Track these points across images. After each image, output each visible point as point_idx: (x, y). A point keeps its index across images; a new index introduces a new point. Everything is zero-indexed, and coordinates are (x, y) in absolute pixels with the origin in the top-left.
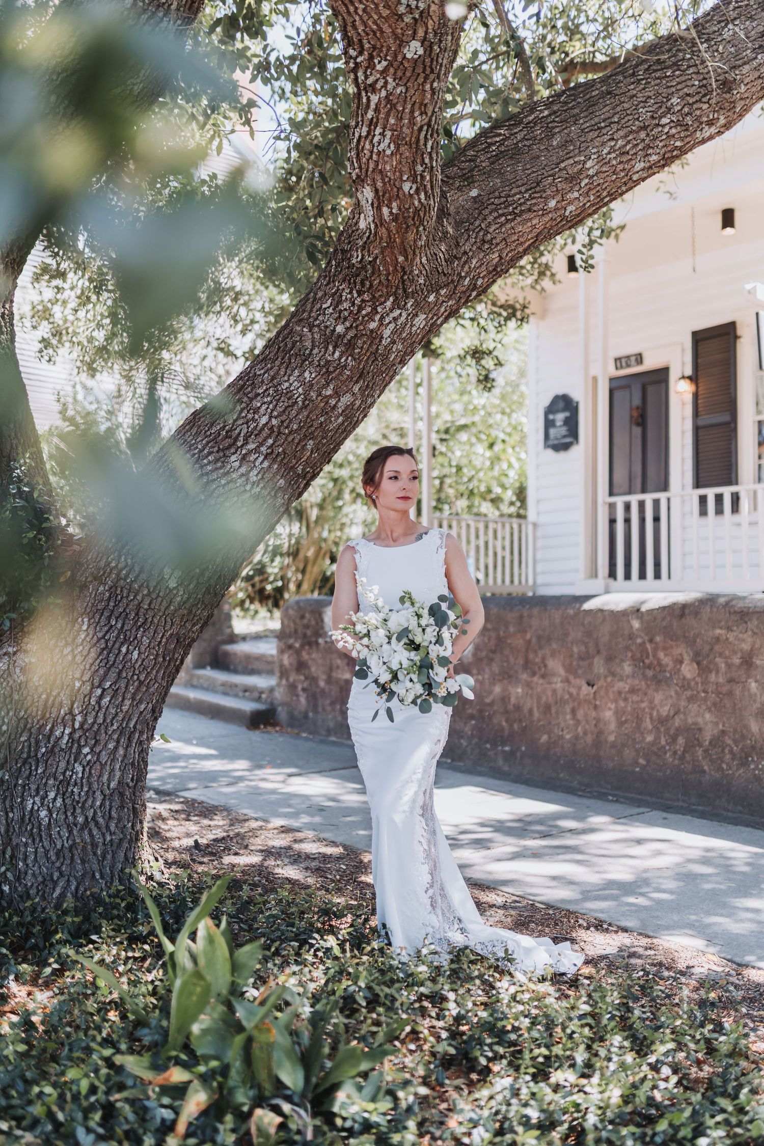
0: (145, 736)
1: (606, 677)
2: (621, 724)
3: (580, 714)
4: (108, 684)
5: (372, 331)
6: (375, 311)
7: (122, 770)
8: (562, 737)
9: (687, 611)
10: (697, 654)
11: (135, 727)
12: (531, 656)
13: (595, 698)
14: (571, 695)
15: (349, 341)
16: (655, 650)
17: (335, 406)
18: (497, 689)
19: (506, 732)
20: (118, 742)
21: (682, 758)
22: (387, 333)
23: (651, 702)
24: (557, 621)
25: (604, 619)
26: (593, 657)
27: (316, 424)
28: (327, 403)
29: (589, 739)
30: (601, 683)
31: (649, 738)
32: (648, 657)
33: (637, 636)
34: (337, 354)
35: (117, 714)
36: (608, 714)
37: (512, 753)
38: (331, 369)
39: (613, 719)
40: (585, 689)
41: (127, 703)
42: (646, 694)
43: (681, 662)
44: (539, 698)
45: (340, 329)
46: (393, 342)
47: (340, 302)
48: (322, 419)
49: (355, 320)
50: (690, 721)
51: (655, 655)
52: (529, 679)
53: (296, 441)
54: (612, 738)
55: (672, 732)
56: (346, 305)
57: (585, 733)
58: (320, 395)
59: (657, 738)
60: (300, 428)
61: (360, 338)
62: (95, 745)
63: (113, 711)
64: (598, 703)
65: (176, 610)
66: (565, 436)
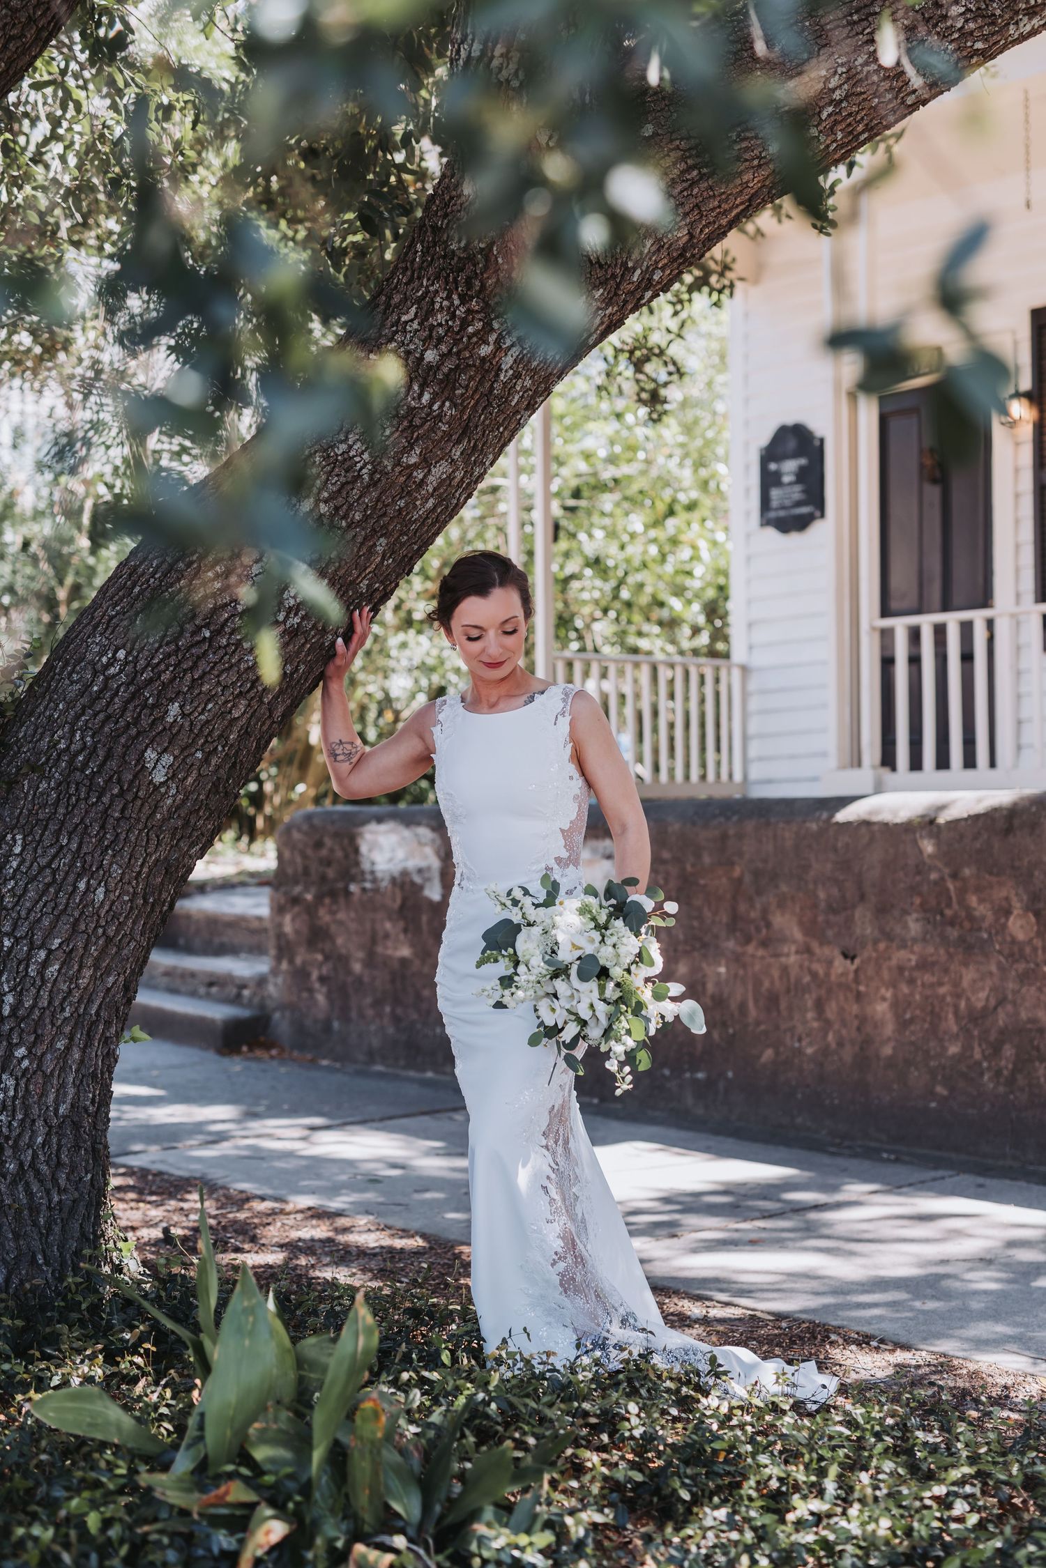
0: (113, 1030)
1: (876, 942)
2: (903, 1024)
3: (831, 1011)
4: (57, 941)
5: (483, 360)
6: (488, 328)
7: (78, 1087)
8: (800, 1052)
9: (1016, 822)
10: (1035, 897)
11: (97, 1014)
12: (742, 907)
13: (857, 980)
14: (814, 975)
15: (447, 375)
16: (962, 892)
17: (422, 480)
20: (71, 1039)
21: (1011, 1081)
22: (508, 361)
23: (956, 984)
24: (789, 844)
25: (872, 839)
26: (854, 907)
27: (391, 512)
28: (410, 476)
29: (848, 1054)
30: (868, 952)
31: (953, 1049)
32: (949, 905)
33: (931, 869)
34: (426, 397)
35: (70, 992)
36: (881, 1009)
37: (710, 1083)
38: (417, 421)
39: (889, 1016)
40: (840, 964)
41: (87, 973)
42: (946, 971)
43: (1008, 913)
45: (430, 356)
46: (517, 376)
47: (431, 312)
48: (402, 503)
49: (457, 342)
50: (1024, 1015)
51: (962, 902)
52: (739, 949)
53: (360, 539)
54: (887, 1051)
55: (993, 1036)
56: (441, 318)
57: (840, 1044)
58: (398, 463)
59: (967, 1047)
60: (366, 518)
61: (464, 371)
62: (34, 1044)
63: (65, 987)
64: (862, 988)
65: (164, 820)
66: (798, 504)
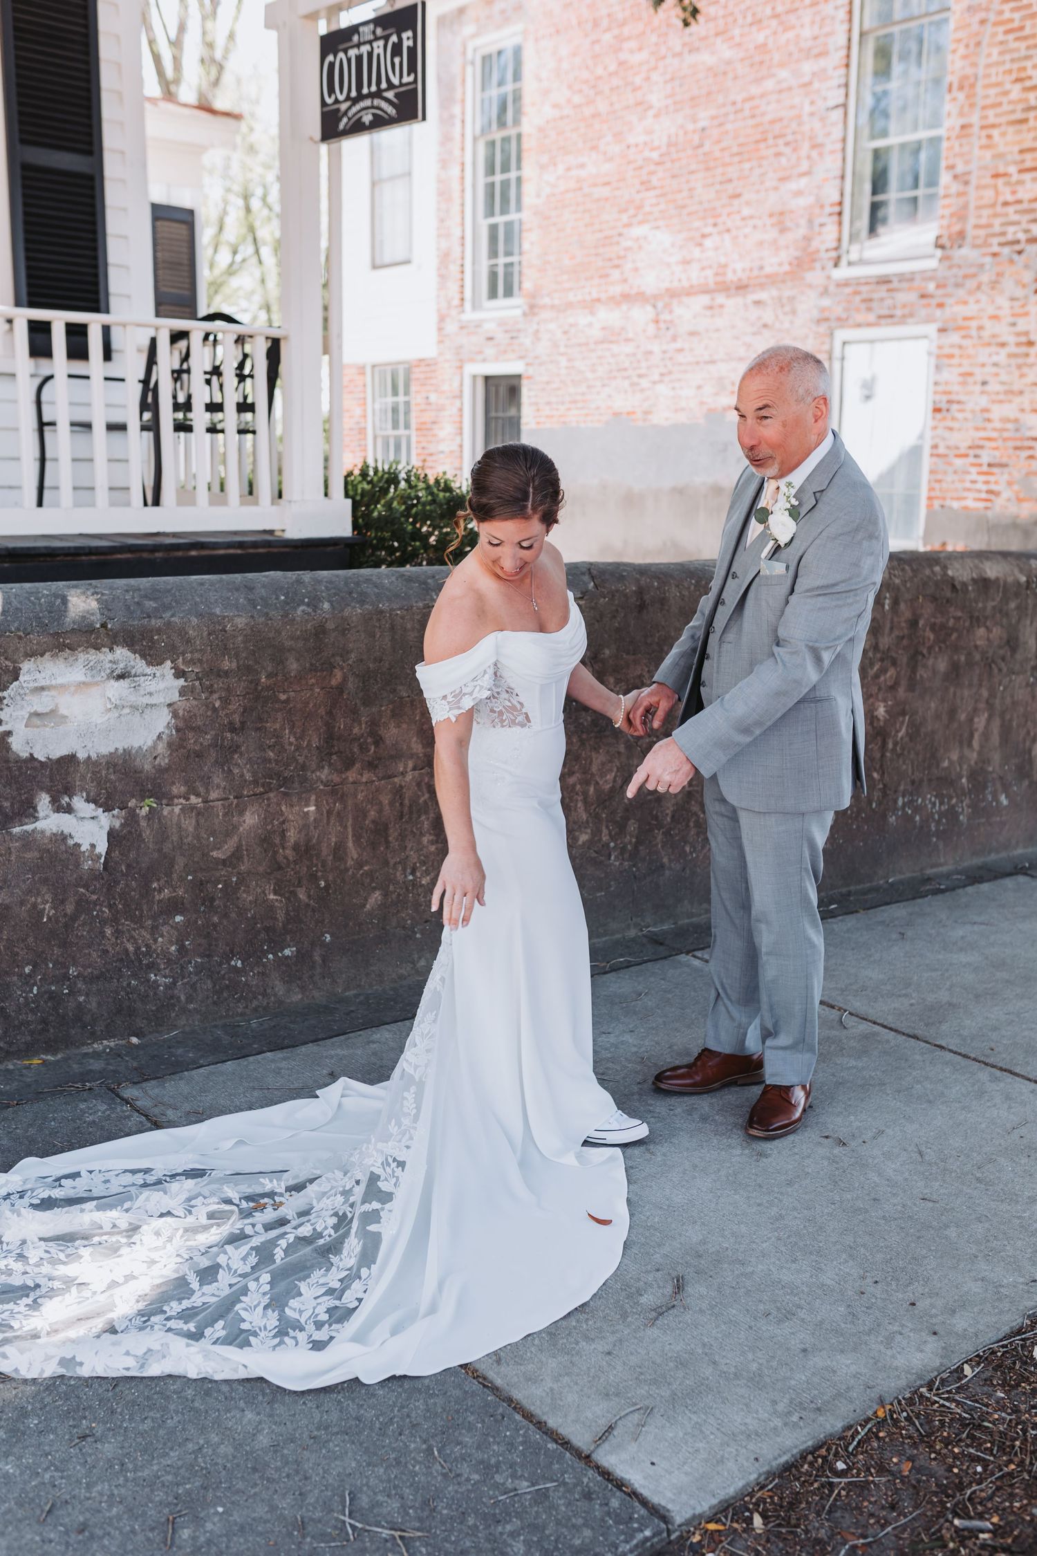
18: (250, 819)
19: (281, 915)
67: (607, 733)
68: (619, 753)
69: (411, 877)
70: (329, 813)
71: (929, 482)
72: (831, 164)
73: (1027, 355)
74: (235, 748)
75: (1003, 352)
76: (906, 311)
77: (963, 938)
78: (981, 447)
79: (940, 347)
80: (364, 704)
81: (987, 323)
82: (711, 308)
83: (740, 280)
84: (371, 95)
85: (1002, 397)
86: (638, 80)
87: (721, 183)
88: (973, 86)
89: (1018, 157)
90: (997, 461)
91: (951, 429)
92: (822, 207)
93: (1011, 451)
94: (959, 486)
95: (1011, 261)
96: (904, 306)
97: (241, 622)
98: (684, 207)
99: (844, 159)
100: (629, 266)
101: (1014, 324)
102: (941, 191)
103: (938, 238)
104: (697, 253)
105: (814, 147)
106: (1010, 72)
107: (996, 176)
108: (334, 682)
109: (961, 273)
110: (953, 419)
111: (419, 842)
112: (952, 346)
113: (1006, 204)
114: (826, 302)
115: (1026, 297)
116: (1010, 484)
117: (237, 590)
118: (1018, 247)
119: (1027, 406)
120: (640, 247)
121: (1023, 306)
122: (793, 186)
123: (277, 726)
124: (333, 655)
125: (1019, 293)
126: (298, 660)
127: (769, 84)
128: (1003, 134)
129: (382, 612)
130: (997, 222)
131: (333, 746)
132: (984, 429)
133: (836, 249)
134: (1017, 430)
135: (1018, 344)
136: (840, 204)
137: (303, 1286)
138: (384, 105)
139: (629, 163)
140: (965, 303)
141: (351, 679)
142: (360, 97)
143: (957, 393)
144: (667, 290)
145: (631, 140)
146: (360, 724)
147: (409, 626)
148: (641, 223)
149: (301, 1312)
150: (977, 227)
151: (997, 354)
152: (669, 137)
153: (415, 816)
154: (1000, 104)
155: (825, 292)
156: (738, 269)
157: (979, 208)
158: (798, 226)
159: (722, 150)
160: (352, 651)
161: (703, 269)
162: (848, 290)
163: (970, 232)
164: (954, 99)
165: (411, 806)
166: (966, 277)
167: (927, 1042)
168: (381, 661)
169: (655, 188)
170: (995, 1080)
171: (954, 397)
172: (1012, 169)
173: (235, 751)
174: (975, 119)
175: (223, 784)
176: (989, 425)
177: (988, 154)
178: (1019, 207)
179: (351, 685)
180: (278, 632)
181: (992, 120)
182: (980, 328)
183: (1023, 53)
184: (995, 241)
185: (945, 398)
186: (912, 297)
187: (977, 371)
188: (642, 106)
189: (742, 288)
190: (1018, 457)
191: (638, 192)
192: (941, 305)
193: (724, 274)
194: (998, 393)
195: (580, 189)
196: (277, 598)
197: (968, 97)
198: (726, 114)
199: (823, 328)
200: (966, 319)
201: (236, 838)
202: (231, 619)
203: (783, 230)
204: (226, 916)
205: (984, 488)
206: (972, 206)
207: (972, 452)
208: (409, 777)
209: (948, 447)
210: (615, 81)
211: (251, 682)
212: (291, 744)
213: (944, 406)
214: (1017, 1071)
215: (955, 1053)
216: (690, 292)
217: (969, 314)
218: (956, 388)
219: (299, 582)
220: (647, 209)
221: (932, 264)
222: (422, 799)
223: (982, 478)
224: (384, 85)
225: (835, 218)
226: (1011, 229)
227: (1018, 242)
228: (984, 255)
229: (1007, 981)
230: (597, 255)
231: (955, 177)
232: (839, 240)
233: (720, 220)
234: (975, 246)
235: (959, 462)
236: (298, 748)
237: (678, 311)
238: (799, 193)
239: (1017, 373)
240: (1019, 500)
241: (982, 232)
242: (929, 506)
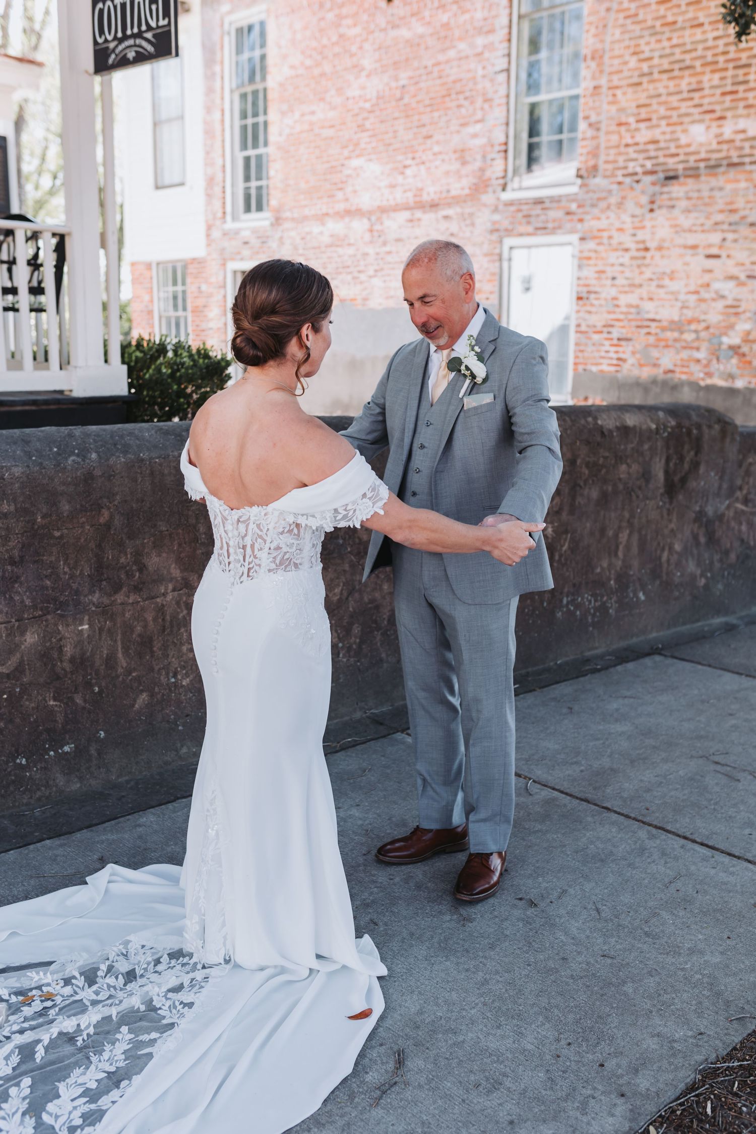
18: (31, 638)
19: (60, 718)
44: (128, 628)
67: (335, 555)
68: (344, 571)
69: (173, 680)
70: (101, 630)
71: (575, 351)
72: (498, 114)
73: (644, 258)
74: (15, 579)
75: (627, 255)
76: (556, 224)
77: (617, 710)
78: (612, 326)
79: (581, 252)
80: (129, 538)
81: (615, 234)
82: (411, 221)
83: (432, 200)
84: (134, 36)
85: (627, 289)
86: (354, 49)
87: (418, 127)
88: (601, 57)
89: (635, 111)
90: (624, 336)
91: (590, 312)
92: (492, 146)
93: (634, 329)
94: (596, 354)
95: (632, 188)
96: (554, 221)
97: (17, 471)
98: (390, 145)
99: (508, 111)
100: (349, 189)
101: (634, 235)
102: (580, 135)
103: (578, 170)
104: (400, 179)
105: (486, 100)
106: (628, 47)
107: (620, 124)
108: (102, 520)
109: (596, 196)
110: (592, 305)
111: (180, 651)
112: (590, 251)
113: (627, 145)
114: (497, 217)
115: (643, 215)
116: (633, 353)
117: (15, 443)
118: (636, 178)
119: (645, 296)
120: (358, 175)
121: (641, 221)
122: (471, 130)
123: (53, 559)
124: (101, 498)
125: (638, 211)
126: (69, 502)
127: (452, 54)
128: (624, 94)
129: (142, 460)
130: (621, 159)
131: (102, 574)
132: (614, 312)
133: (504, 177)
134: (638, 313)
135: (638, 250)
136: (506, 144)
137: (62, 1087)
138: (144, 44)
139: (348, 111)
140: (599, 219)
141: (117, 517)
142: (125, 37)
143: (594, 286)
144: (379, 207)
145: (350, 93)
146: (126, 555)
147: (166, 472)
148: (358, 156)
149: (57, 1117)
150: (606, 162)
151: (623, 256)
152: (378, 92)
153: (175, 629)
154: (621, 71)
155: (496, 210)
156: (431, 192)
157: (608, 148)
158: (475, 160)
159: (418, 102)
160: (117, 494)
161: (405, 191)
162: (513, 208)
163: (602, 166)
164: (588, 67)
165: (171, 621)
166: (599, 199)
167: (596, 805)
168: (143, 501)
169: (368, 130)
170: (652, 837)
171: (592, 289)
172: (632, 120)
173: (16, 581)
174: (603, 82)
175: (5, 610)
176: (617, 310)
177: (614, 108)
178: (636, 148)
179: (118, 521)
180: (51, 479)
181: (616, 83)
182: (610, 237)
183: (638, 33)
184: (620, 173)
185: (585, 289)
186: (559, 214)
187: (608, 269)
188: (357, 68)
189: (434, 206)
190: (639, 333)
191: (356, 133)
192: (581, 220)
193: (421, 196)
194: (623, 286)
195: (312, 130)
196: (51, 450)
197: (599, 65)
198: (420, 76)
199: (495, 237)
200: (599, 230)
201: (18, 655)
202: (9, 469)
203: (464, 163)
204: (11, 721)
205: (615, 356)
206: (603, 146)
207: (605, 330)
208: (169, 597)
209: (588, 326)
210: (337, 49)
211: (28, 522)
212: (65, 573)
213: (584, 295)
214: (669, 828)
215: (619, 813)
216: (396, 208)
217: (602, 227)
218: (593, 282)
219: (70, 435)
220: (363, 146)
221: (574, 189)
222: (181, 616)
223: (614, 349)
224: (144, 28)
225: (502, 154)
226: (631, 165)
227: (636, 174)
228: (612, 183)
229: (654, 747)
230: (326, 180)
231: (590, 125)
232: (506, 171)
233: (417, 155)
234: (605, 177)
235: (596, 337)
236: (72, 576)
237: (388, 223)
238: (475, 136)
239: (637, 271)
240: (641, 365)
241: (610, 167)
242: (575, 370)
